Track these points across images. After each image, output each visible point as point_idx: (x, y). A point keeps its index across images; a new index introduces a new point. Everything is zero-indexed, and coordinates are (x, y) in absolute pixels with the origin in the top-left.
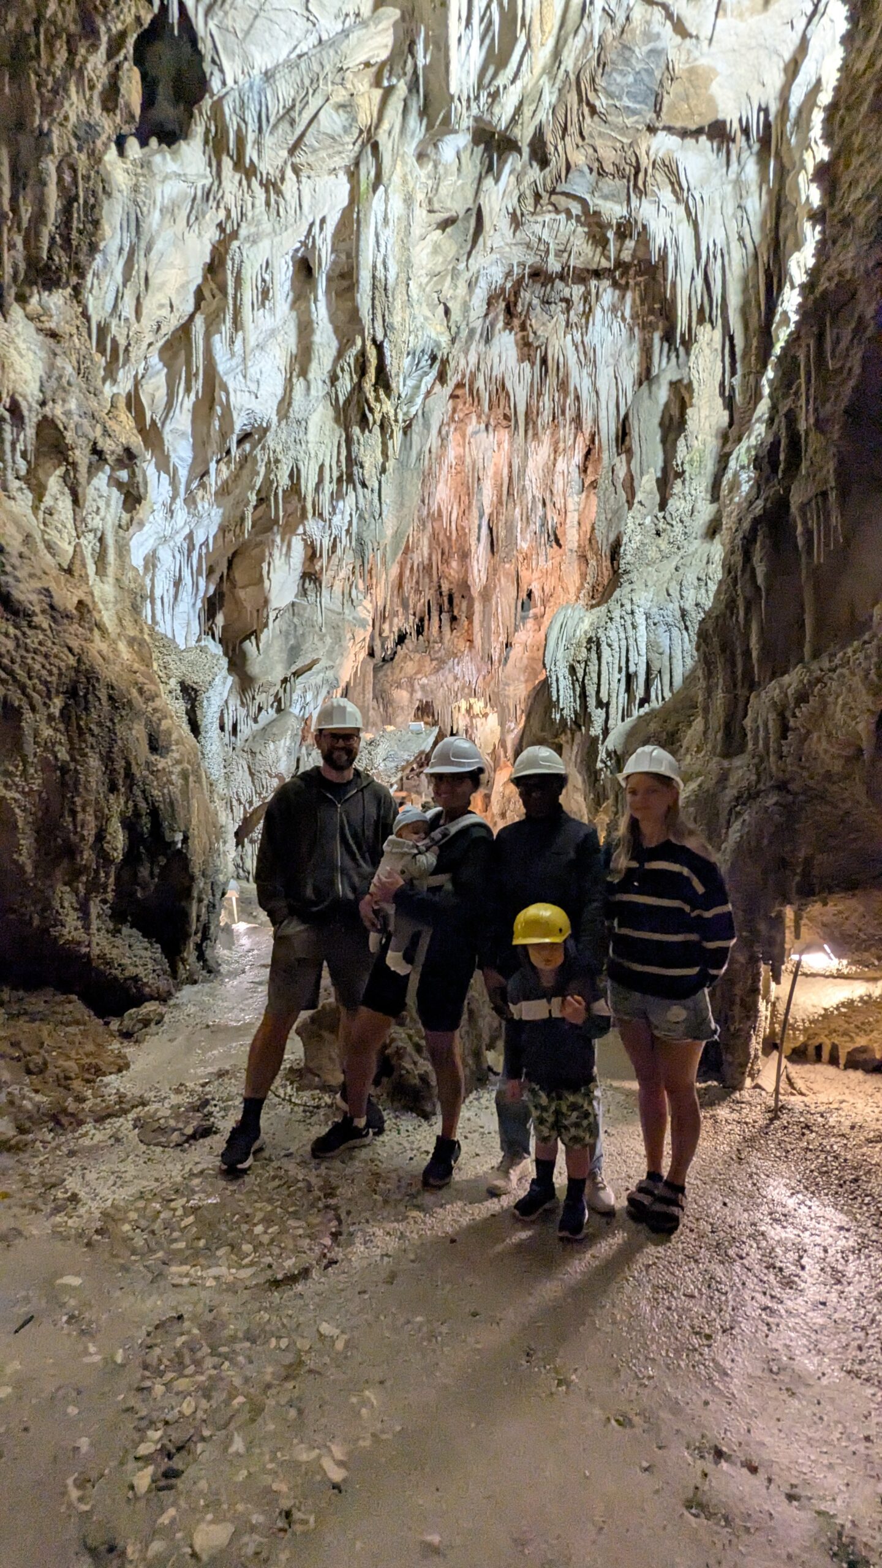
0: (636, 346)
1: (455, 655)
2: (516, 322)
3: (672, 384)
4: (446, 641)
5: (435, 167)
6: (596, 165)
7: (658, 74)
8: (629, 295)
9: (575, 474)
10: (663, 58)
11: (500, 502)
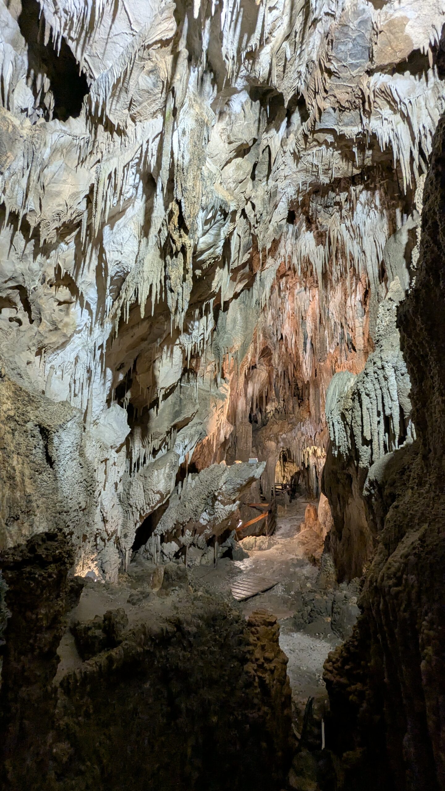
0: (385, 220)
1: (301, 421)
2: (313, 226)
3: (409, 231)
4: (296, 413)
5: (230, 117)
6: (337, 105)
7: (368, 36)
8: (377, 192)
9: (359, 306)
10: (370, 24)
11: (316, 328)
